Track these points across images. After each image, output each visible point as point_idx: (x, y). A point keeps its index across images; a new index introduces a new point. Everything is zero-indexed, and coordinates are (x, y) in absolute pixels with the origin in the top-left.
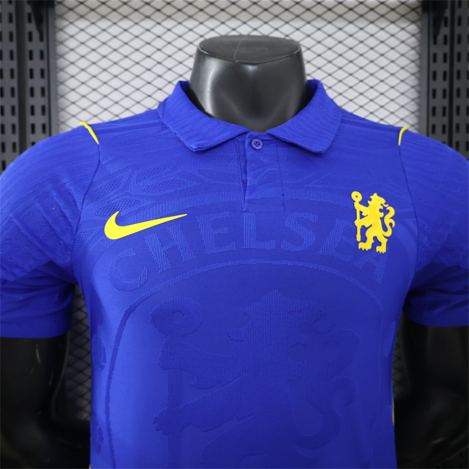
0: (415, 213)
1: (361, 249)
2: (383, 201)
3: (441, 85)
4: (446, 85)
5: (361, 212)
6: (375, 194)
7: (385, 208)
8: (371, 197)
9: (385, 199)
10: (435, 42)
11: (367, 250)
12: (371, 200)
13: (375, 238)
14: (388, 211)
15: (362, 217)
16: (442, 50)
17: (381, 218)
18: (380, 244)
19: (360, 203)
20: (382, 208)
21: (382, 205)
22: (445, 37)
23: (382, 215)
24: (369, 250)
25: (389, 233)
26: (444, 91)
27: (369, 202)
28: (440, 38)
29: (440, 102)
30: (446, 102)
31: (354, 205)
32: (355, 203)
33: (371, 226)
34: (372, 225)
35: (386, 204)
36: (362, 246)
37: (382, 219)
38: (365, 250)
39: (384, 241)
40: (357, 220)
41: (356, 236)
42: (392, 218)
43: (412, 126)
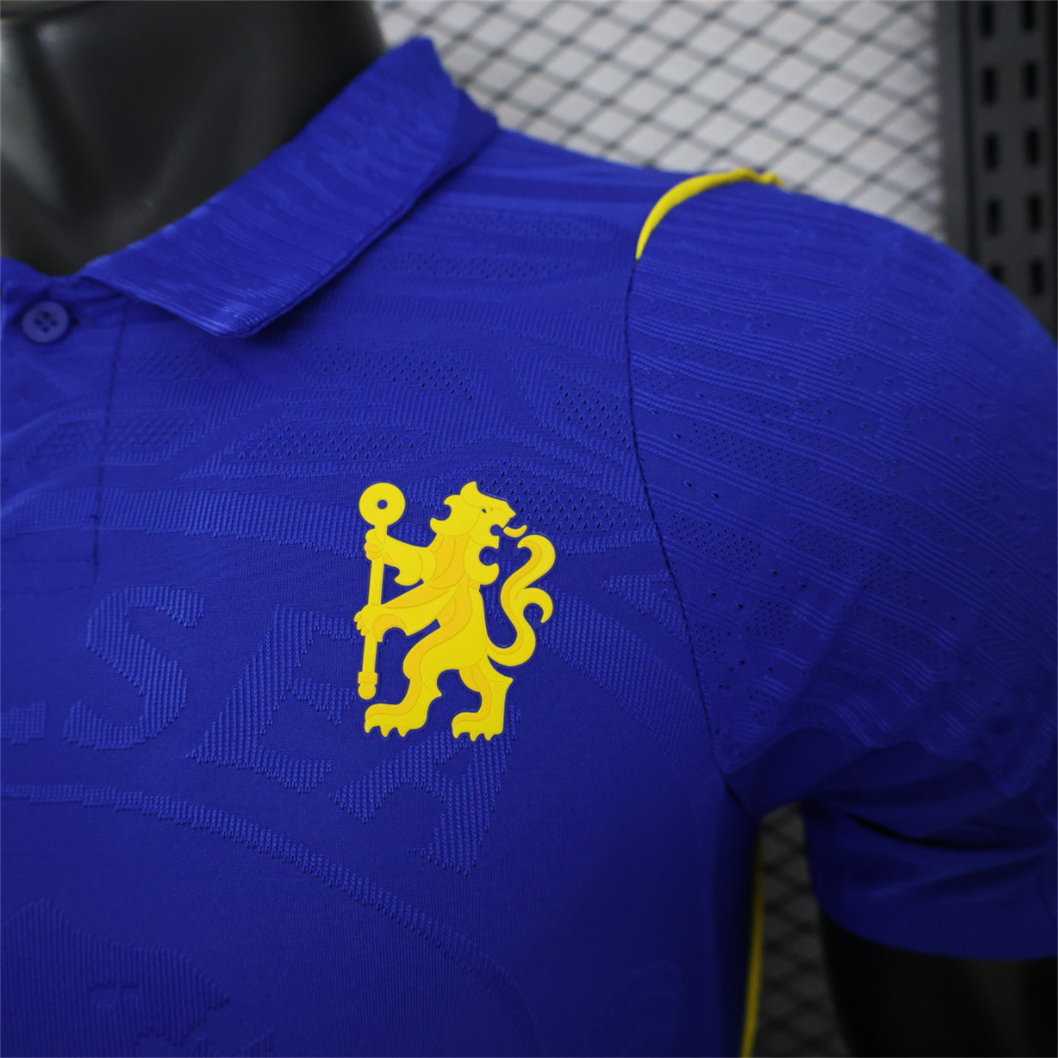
0: (664, 551)
1: (376, 730)
2: (502, 511)
5: (390, 572)
6: (470, 488)
7: (508, 543)
8: (450, 501)
9: (513, 505)
11: (403, 733)
12: (444, 513)
13: (450, 680)
14: (526, 554)
15: (392, 590)
17: (484, 590)
18: (472, 701)
19: (394, 531)
20: (494, 542)
21: (496, 530)
23: (491, 573)
24: (412, 733)
25: (523, 648)
27: (435, 524)
31: (363, 541)
32: (369, 535)
33: (435, 626)
34: (440, 622)
35: (513, 523)
36: (380, 718)
37: (491, 594)
38: (394, 732)
39: (495, 690)
40: (365, 608)
41: (356, 677)
42: (537, 584)
43: (914, 196)
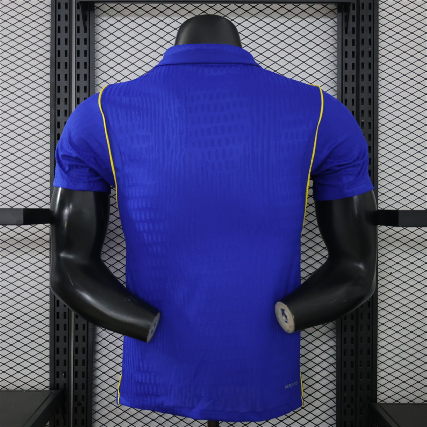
3: (351, 60)
4: (354, 61)
10: (346, 32)
16: (350, 37)
22: (353, 29)
26: (353, 64)
28: (350, 30)
29: (350, 72)
30: (354, 72)
